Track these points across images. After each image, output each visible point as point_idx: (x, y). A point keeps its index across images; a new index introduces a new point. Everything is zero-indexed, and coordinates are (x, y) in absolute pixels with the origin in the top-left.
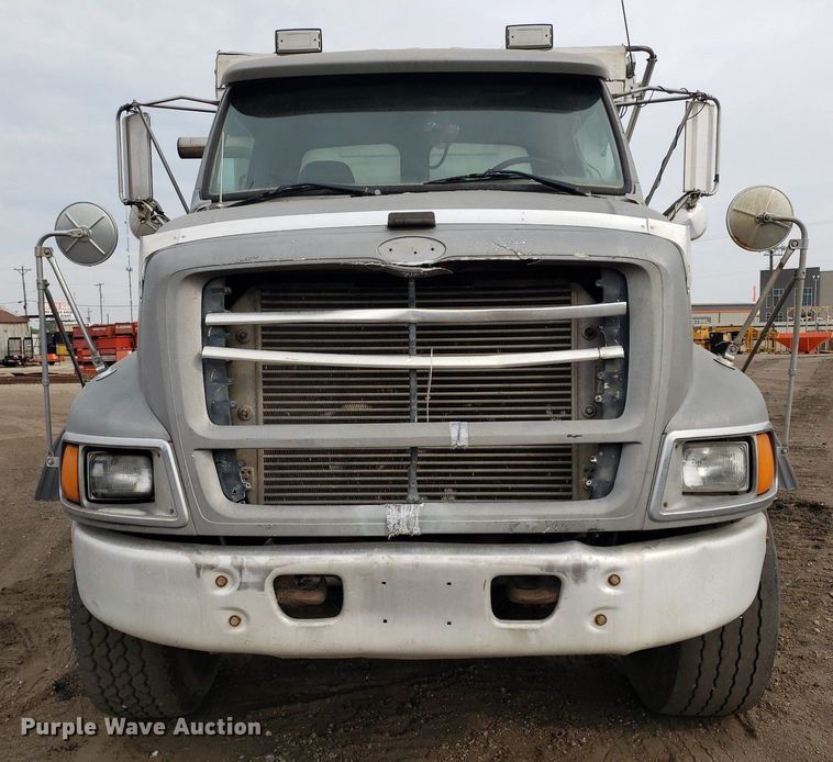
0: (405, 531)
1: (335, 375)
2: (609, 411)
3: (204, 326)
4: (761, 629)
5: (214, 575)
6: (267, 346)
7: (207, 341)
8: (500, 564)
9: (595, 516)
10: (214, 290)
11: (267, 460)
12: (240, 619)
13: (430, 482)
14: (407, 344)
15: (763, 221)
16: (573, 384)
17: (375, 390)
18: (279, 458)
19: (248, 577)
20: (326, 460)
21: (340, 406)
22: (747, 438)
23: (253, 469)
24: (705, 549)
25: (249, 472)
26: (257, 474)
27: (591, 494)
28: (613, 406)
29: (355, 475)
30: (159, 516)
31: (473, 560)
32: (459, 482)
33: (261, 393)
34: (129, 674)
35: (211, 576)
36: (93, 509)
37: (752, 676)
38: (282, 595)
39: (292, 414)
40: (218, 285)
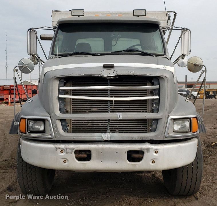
0: (107, 139)
1: (90, 102)
2: (155, 111)
3: (59, 90)
4: (198, 169)
5: (60, 150)
6: (73, 95)
7: (60, 93)
8: (129, 148)
9: (152, 136)
10: (62, 81)
11: (73, 122)
12: (66, 161)
13: (113, 128)
14: (107, 94)
15: (195, 65)
16: (147, 105)
17: (99, 106)
18: (76, 122)
19: (69, 151)
20: (87, 123)
21: (91, 109)
22: (189, 119)
23: (69, 125)
24: (179, 145)
25: (68, 125)
26: (70, 126)
27: (151, 131)
28: (156, 110)
29: (94, 126)
30: (47, 136)
31: (123, 147)
32: (120, 128)
33: (72, 106)
34: (32, 181)
35: (59, 150)
36: (30, 134)
37: (196, 182)
38: (76, 155)
39: (79, 111)
40: (63, 80)
